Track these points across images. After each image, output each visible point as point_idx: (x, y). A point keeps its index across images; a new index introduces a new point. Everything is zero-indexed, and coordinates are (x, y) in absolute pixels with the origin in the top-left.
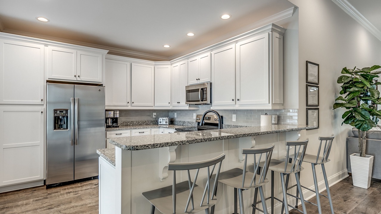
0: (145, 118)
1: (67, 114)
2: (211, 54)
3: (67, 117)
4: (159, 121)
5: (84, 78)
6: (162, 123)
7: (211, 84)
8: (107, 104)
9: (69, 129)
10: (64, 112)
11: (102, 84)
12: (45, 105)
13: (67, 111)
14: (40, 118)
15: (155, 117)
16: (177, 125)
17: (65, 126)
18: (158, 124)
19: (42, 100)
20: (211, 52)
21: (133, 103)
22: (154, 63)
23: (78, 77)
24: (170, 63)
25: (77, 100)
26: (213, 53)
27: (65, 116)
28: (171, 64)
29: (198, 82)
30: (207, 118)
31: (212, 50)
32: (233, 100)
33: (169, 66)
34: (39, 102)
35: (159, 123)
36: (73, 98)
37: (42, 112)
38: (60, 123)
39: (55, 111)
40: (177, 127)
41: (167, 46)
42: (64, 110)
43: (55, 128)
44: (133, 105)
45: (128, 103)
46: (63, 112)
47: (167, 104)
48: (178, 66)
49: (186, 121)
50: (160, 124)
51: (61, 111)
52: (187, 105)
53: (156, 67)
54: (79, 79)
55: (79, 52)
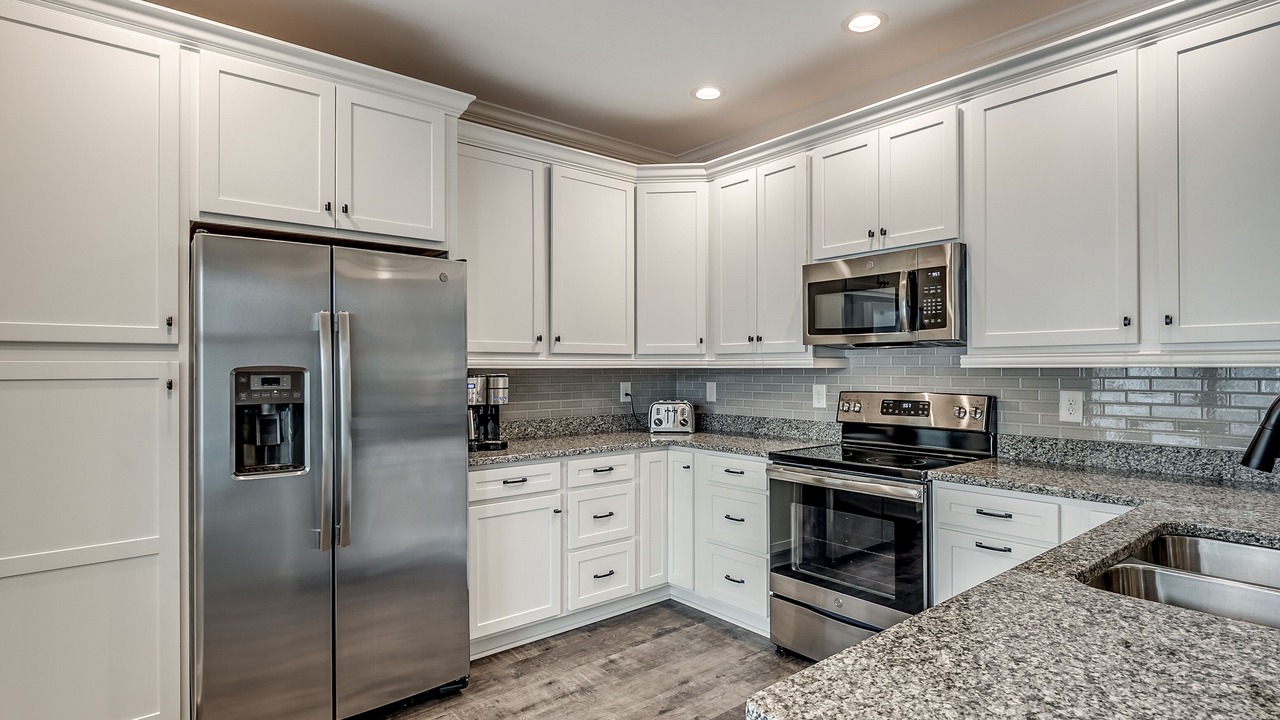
0: (590, 406)
1: (297, 395)
2: (960, 115)
3: (298, 410)
4: (654, 416)
5: (368, 220)
6: (663, 426)
7: (963, 249)
8: (473, 344)
9: (307, 469)
10: (286, 382)
11: (446, 252)
12: (185, 348)
13: (297, 375)
14: (163, 413)
15: (629, 399)
16: (722, 432)
17: (286, 453)
18: (647, 430)
19: (170, 324)
20: (960, 106)
21: (558, 339)
22: (634, 173)
23: (340, 215)
24: (703, 172)
25: (344, 324)
26: (972, 108)
27: (287, 405)
28: (710, 178)
29: (877, 245)
30: (905, 406)
31: (965, 96)
32: (1127, 322)
33: (702, 187)
34: (155, 330)
35: (653, 426)
36: (329, 313)
37: (170, 385)
38: (262, 441)
39: (242, 378)
40: (776, 447)
41: (709, 93)
42: (285, 371)
43: (240, 468)
44: (558, 348)
45: (540, 339)
46: (277, 381)
47: (692, 346)
48: (752, 181)
49: (772, 417)
50: (659, 429)
51: (271, 377)
52: (806, 350)
53: (643, 188)
54: (344, 222)
55: (349, 94)
